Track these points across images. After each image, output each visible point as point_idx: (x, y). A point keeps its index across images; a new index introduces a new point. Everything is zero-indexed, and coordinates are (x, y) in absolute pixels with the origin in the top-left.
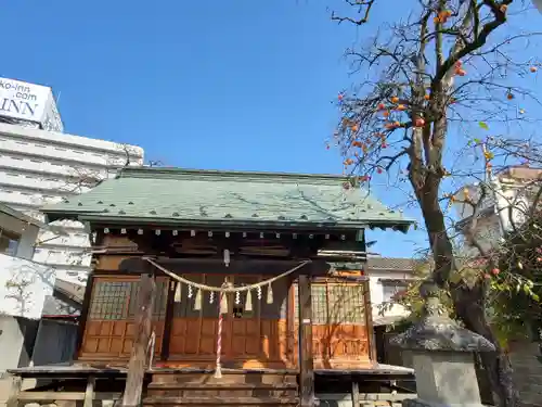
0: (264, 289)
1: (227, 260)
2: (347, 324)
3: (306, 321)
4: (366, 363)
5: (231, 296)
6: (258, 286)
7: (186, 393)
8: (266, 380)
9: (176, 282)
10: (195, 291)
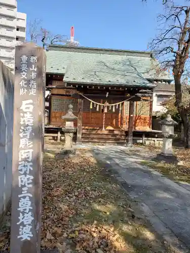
0: (119, 105)
1: (107, 95)
2: (143, 116)
3: (132, 115)
4: (148, 129)
5: (108, 107)
6: (117, 104)
7: (91, 135)
8: (116, 132)
9: (90, 102)
10: (97, 105)
